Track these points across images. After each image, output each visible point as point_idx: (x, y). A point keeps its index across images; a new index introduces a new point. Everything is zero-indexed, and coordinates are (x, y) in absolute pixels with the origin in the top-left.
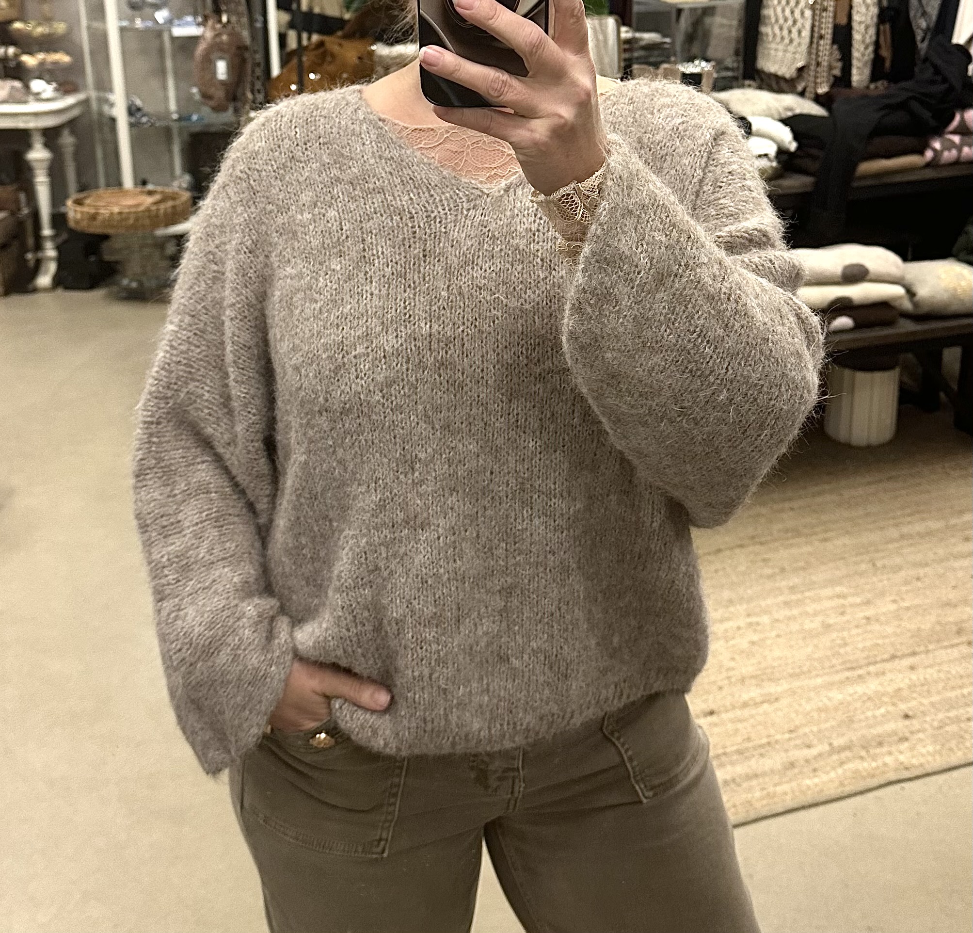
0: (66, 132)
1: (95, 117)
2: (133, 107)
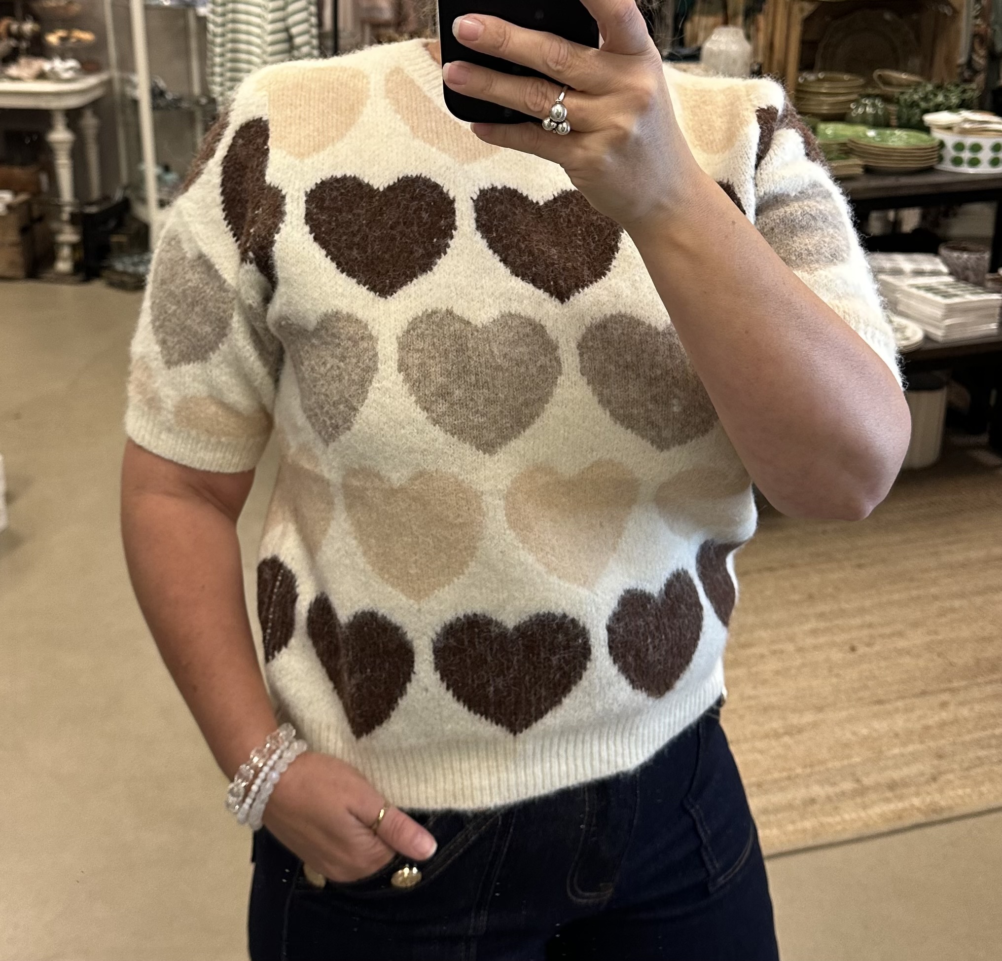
0: (88, 114)
1: (117, 99)
2: (157, 89)
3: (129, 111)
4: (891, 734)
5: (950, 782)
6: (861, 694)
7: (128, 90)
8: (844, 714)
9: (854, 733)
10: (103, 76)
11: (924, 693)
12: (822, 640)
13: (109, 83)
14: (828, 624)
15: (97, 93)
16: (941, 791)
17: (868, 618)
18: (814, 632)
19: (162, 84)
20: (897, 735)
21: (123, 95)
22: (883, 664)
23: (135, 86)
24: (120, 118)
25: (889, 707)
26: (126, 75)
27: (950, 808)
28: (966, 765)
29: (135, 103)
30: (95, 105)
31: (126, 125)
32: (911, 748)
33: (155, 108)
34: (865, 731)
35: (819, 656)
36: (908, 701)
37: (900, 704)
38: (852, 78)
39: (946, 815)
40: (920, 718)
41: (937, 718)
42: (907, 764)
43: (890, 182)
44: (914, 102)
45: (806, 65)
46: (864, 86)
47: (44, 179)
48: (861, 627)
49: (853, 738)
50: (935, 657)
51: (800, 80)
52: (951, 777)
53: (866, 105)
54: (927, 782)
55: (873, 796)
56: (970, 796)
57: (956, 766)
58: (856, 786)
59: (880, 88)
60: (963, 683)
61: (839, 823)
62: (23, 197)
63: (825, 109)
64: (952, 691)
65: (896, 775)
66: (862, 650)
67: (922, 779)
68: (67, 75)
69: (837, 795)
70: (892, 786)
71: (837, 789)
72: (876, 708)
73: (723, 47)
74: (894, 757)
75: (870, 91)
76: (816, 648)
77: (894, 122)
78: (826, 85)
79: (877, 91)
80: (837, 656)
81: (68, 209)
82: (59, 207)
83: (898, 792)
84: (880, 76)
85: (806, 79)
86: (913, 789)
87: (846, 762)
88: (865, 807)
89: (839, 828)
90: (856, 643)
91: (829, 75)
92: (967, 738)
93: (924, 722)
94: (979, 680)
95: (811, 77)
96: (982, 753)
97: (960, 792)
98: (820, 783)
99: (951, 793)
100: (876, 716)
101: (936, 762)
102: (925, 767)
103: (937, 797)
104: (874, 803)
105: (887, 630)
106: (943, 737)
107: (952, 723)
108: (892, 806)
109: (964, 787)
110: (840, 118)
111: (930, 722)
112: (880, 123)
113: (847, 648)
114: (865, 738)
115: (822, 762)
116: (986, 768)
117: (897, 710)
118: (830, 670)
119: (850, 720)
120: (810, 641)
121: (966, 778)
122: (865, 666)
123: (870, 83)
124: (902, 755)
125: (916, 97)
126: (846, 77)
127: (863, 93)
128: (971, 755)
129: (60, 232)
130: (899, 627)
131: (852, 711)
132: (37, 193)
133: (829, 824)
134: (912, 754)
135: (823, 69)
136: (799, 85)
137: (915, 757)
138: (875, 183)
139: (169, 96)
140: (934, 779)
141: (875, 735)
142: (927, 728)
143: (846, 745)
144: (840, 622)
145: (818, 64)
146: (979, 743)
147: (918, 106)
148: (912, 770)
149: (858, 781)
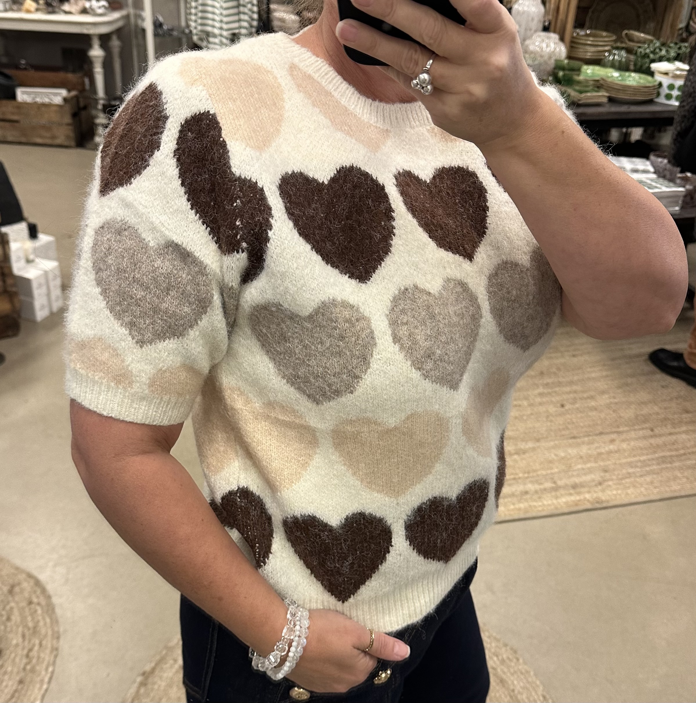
0: (114, 38)
1: (133, 28)
2: (157, 22)
3: (140, 36)
4: (578, 457)
5: (610, 486)
6: (563, 432)
7: (139, 22)
8: (552, 443)
9: (556, 455)
10: (124, 12)
11: (601, 433)
12: (544, 400)
13: (127, 17)
14: (550, 390)
15: (120, 24)
16: (603, 491)
17: (575, 388)
18: (541, 395)
19: (161, 19)
20: (581, 457)
21: (136, 26)
22: (579, 415)
23: (143, 20)
24: (134, 42)
25: (579, 440)
26: (138, 12)
27: (608, 501)
28: (620, 477)
29: (144, 31)
30: (119, 32)
31: (138, 46)
32: (589, 465)
33: (156, 35)
34: (563, 454)
35: (542, 409)
36: (591, 438)
37: (586, 439)
38: (609, 34)
39: (605, 505)
40: (597, 448)
41: (607, 449)
42: (585, 474)
43: (624, 109)
44: (646, 54)
45: (579, 24)
46: (615, 41)
47: (87, 81)
48: (570, 392)
49: (555, 458)
50: (611, 412)
51: (575, 35)
52: (610, 483)
53: (615, 54)
54: (596, 485)
55: (562, 492)
56: (620, 495)
57: (614, 477)
58: (554, 485)
59: (626, 43)
60: (626, 429)
61: (540, 506)
62: (74, 93)
63: (588, 56)
64: (618, 433)
65: (577, 480)
66: (568, 407)
67: (594, 483)
68: (100, 11)
69: (541, 490)
70: (574, 486)
71: (542, 487)
72: (570, 441)
73: (526, 9)
74: (578, 470)
75: (619, 44)
76: (541, 404)
77: (632, 67)
78: (591, 39)
79: (623, 45)
80: (552, 409)
81: (101, 102)
82: (96, 101)
83: (578, 490)
84: (626, 34)
85: (578, 34)
86: (586, 489)
87: (549, 472)
88: (557, 498)
89: (540, 509)
90: (565, 402)
91: (594, 31)
92: (624, 461)
93: (599, 451)
94: (636, 427)
95: (582, 33)
96: (631, 470)
97: (615, 492)
98: (532, 482)
99: (609, 493)
100: (570, 446)
101: (602, 474)
102: (596, 476)
103: (600, 495)
104: (562, 495)
105: (585, 395)
106: (609, 460)
107: (616, 452)
108: (573, 498)
109: (617, 489)
110: (597, 62)
111: (603, 451)
112: (623, 67)
113: (559, 405)
114: (563, 458)
115: (535, 471)
116: (632, 479)
117: (583, 443)
118: (547, 417)
119: (555, 447)
120: (538, 400)
121: (620, 484)
122: (568, 416)
123: (620, 39)
124: (583, 469)
125: (648, 51)
126: (604, 34)
127: (614, 46)
128: (624, 471)
129: (96, 117)
130: (592, 393)
131: (556, 442)
132: (82, 90)
133: (535, 506)
134: (589, 469)
135: (590, 28)
136: (573, 37)
137: (590, 471)
138: (615, 109)
139: (165, 27)
140: (600, 484)
141: (569, 457)
142: (600, 454)
143: (551, 462)
144: (557, 389)
145: (587, 24)
146: (630, 465)
147: (648, 57)
148: (588, 478)
149: (555, 483)
